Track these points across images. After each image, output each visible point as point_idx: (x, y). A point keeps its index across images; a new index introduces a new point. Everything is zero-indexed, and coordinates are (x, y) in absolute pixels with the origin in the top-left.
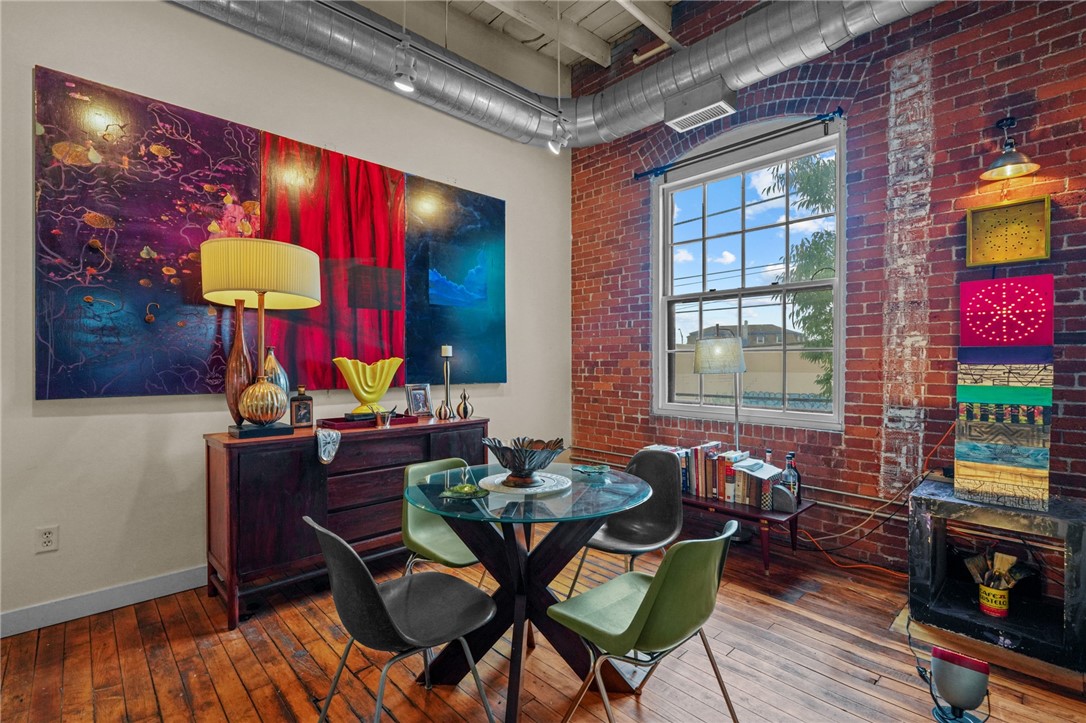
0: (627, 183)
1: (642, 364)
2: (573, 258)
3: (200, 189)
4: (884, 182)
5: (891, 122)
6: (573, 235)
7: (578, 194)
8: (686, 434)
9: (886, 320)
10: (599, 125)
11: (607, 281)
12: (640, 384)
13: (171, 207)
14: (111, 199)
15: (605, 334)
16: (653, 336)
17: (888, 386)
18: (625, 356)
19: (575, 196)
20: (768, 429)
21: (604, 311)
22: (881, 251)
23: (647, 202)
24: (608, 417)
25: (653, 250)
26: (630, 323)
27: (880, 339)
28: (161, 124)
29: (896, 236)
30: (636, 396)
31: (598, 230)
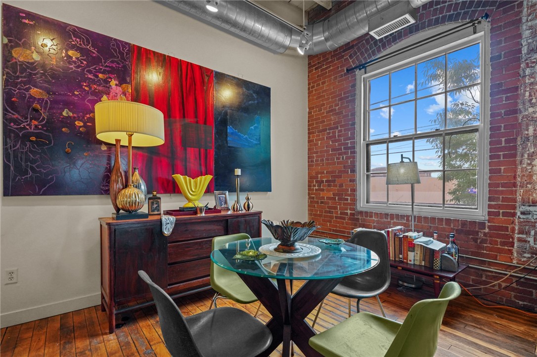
0: (342, 76)
1: (351, 181)
2: (309, 121)
3: (97, 76)
4: (518, 60)
5: (524, 20)
6: (309, 108)
7: (312, 85)
8: (378, 222)
9: (520, 149)
10: (327, 40)
11: (329, 133)
12: (349, 192)
13: (80, 87)
14: (46, 82)
15: (328, 164)
16: (357, 164)
17: (520, 192)
18: (340, 177)
19: (310, 86)
20: (433, 219)
21: (327, 151)
22: (516, 104)
23: (354, 86)
24: (330, 212)
25: (357, 114)
26: (343, 157)
27: (515, 161)
28: (74, 39)
29: (527, 94)
30: (347, 200)
31: (323, 105)
